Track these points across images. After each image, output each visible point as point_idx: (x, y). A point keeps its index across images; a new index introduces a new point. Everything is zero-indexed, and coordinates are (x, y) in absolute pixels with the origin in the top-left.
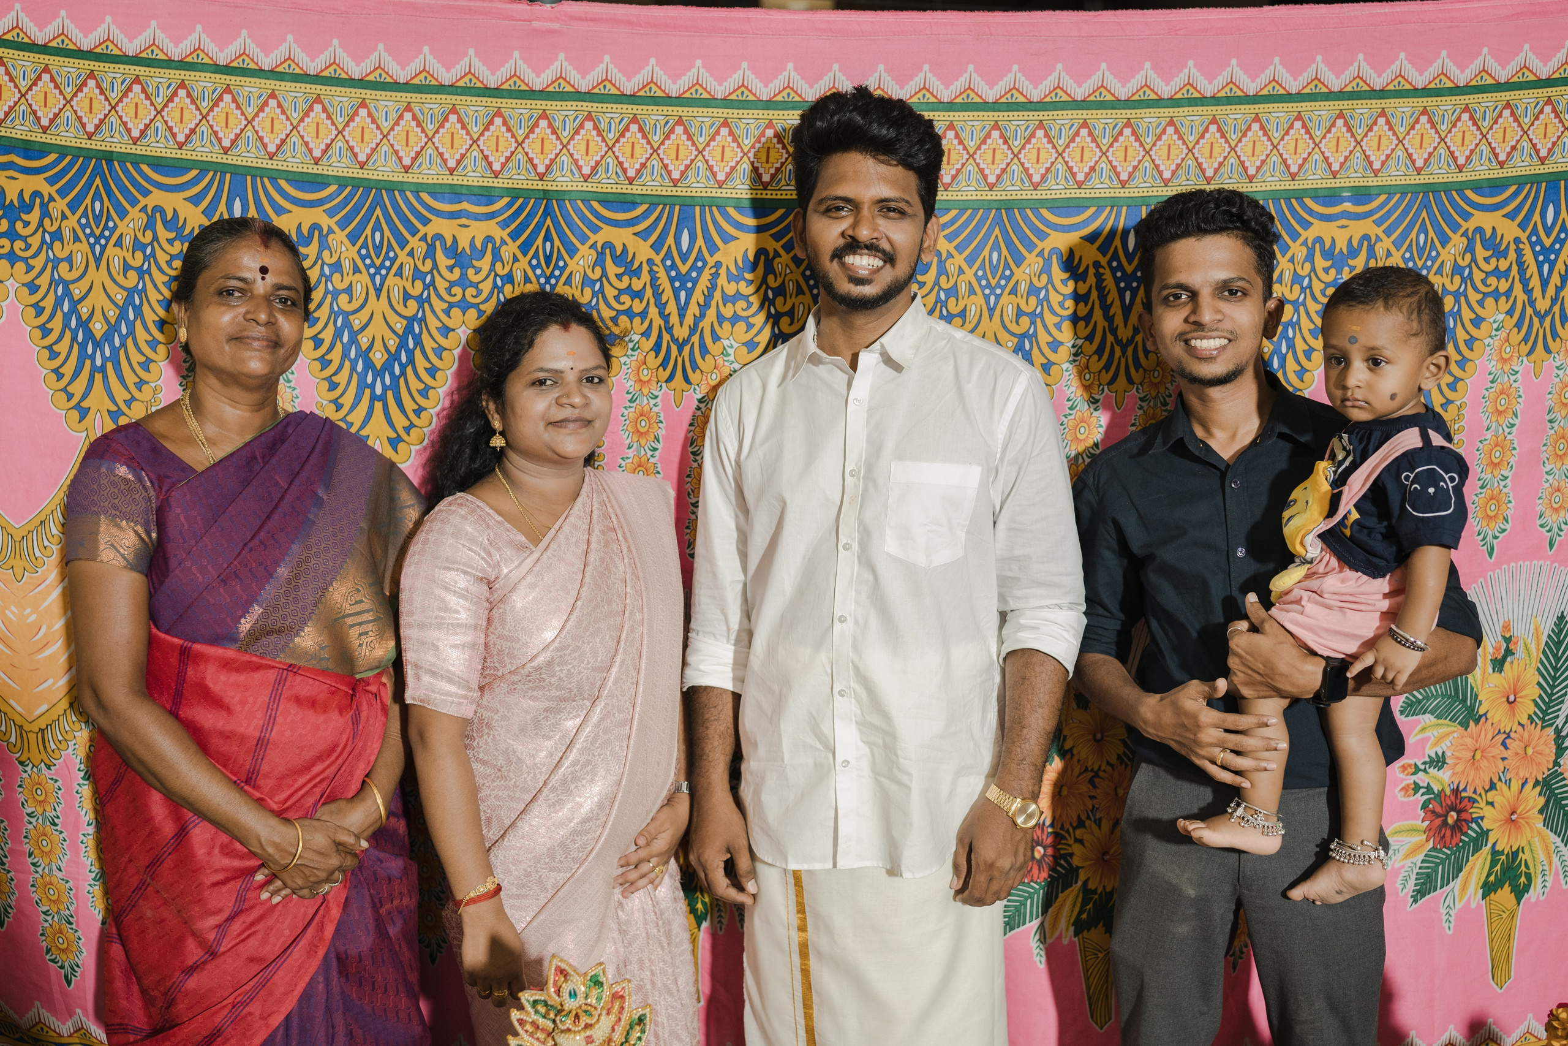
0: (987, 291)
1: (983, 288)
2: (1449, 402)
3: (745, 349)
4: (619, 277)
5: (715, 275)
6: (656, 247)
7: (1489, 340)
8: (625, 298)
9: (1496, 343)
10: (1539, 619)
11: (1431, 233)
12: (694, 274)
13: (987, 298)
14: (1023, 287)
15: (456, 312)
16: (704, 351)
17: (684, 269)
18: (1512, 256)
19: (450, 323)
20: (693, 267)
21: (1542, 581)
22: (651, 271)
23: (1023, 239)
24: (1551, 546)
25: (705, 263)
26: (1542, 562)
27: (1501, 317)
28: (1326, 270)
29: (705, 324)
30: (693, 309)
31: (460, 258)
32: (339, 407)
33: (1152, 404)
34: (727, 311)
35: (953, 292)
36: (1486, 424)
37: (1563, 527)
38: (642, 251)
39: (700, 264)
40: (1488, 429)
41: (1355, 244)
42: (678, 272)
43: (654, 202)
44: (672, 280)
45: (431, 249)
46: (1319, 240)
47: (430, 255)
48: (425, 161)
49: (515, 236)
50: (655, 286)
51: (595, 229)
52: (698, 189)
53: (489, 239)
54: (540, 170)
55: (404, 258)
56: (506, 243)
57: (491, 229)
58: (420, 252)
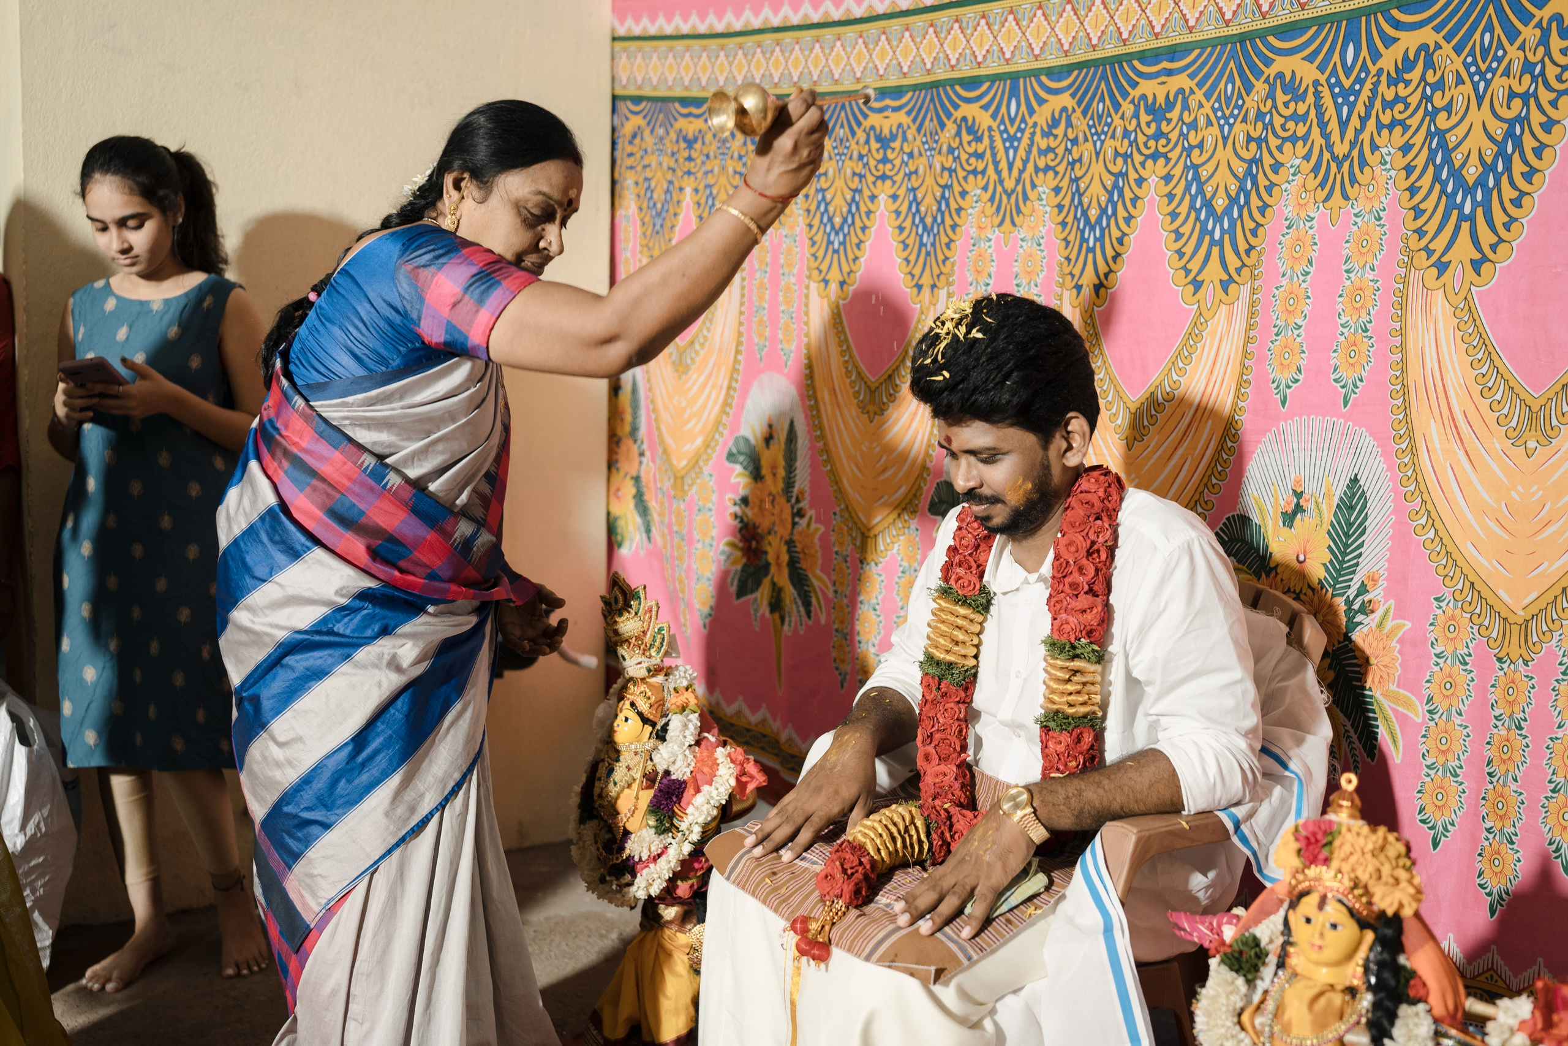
0: (1222, 122)
1: (1218, 119)
3: (1053, 194)
4: (969, 143)
5: (1033, 134)
6: (994, 116)
8: (973, 160)
12: (1019, 135)
13: (1221, 127)
14: (1252, 114)
15: (879, 183)
16: (1026, 198)
19: (876, 192)
20: (1019, 129)
22: (991, 137)
23: (1253, 67)
25: (1026, 124)
29: (1026, 176)
30: (1018, 164)
31: (884, 142)
32: (816, 258)
33: (1366, 219)
34: (1041, 164)
35: (1193, 125)
38: (984, 120)
39: (1023, 126)
42: (1008, 133)
43: (994, 78)
44: (1004, 141)
45: (868, 135)
47: (867, 142)
48: (868, 72)
49: (914, 121)
50: (992, 148)
51: (956, 107)
52: (1022, 64)
53: (900, 125)
54: (929, 66)
55: (854, 146)
56: (909, 127)
57: (902, 117)
58: (862, 140)
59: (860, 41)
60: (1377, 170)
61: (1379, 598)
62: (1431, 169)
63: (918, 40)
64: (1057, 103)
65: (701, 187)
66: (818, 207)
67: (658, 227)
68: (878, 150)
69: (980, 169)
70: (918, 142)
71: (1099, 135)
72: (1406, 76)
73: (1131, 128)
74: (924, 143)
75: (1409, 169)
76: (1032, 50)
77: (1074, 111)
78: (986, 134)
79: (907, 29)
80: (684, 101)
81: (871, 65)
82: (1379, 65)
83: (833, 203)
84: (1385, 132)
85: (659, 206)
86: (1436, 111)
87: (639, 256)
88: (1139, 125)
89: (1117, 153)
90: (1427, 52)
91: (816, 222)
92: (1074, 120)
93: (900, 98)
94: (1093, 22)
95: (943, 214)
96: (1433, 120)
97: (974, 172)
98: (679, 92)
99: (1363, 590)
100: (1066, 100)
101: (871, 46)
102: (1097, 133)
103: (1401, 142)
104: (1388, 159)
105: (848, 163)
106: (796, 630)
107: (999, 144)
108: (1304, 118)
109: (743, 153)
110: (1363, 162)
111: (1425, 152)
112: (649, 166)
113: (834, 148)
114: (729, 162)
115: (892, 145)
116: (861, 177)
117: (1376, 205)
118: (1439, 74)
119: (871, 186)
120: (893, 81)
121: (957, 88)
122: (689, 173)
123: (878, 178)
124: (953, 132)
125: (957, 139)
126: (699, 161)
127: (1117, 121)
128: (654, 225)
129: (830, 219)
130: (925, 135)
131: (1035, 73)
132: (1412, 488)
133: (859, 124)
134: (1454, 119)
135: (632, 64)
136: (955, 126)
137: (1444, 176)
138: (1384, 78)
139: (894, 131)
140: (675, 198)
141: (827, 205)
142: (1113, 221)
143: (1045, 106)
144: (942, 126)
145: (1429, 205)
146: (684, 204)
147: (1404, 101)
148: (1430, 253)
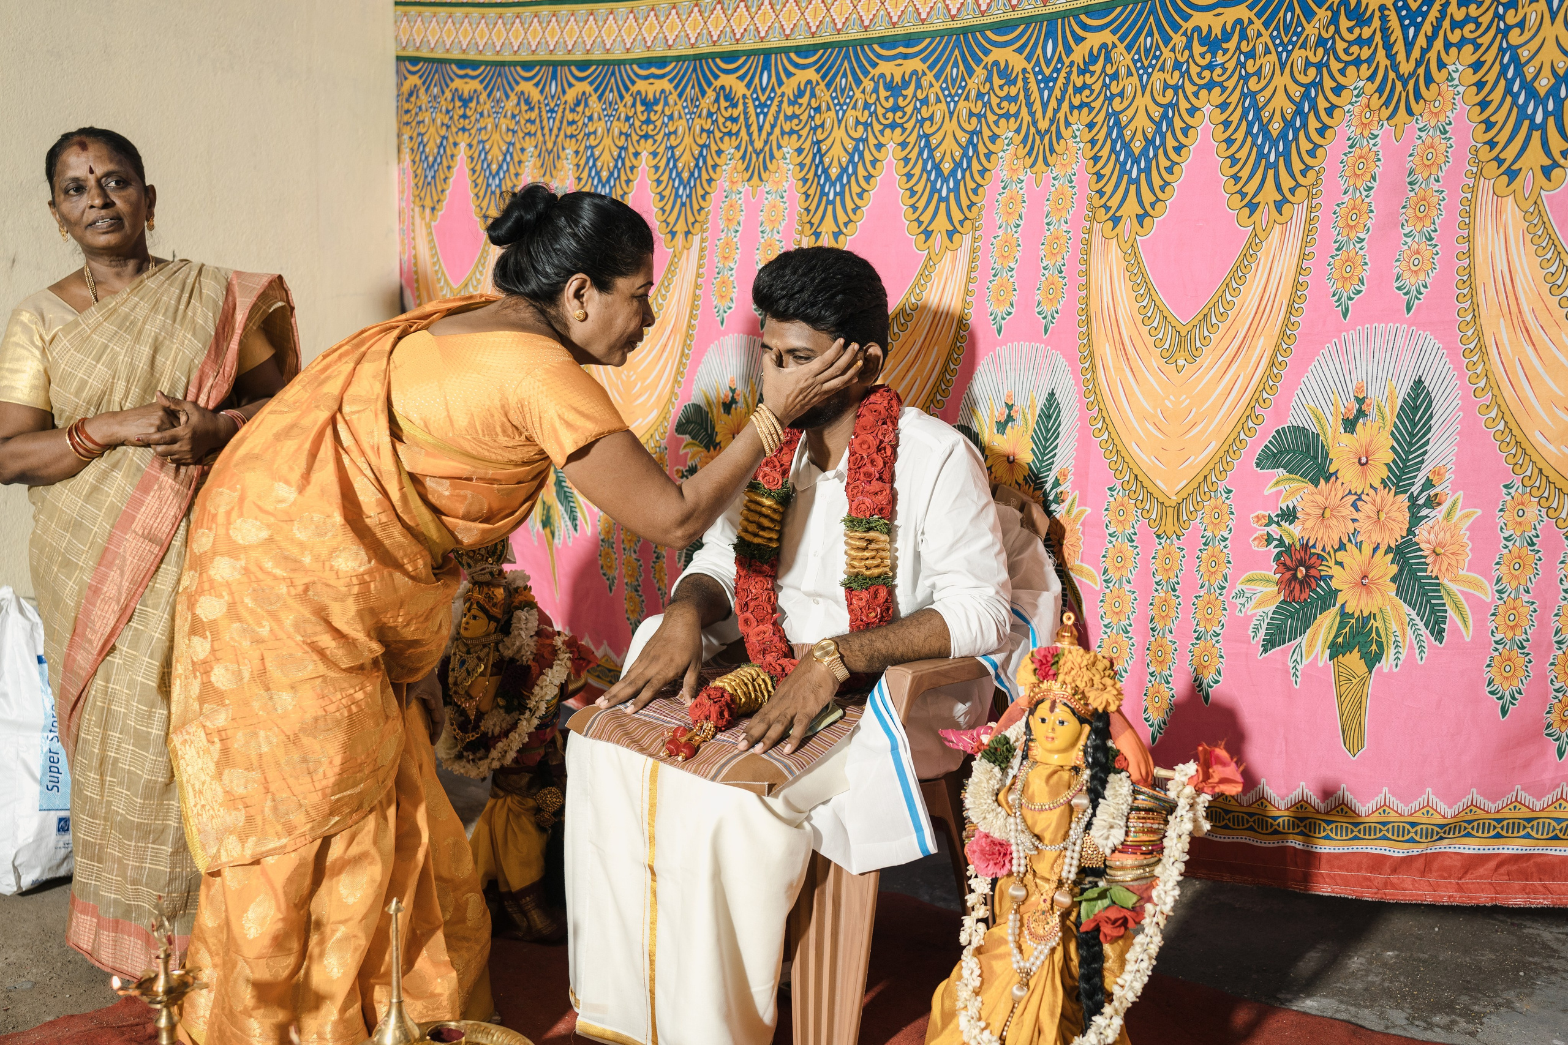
0: (949, 99)
2: (1308, 168)
3: (796, 154)
4: (726, 108)
5: (781, 102)
6: (748, 86)
7: (1350, 106)
8: (728, 124)
9: (1356, 109)
10: (1394, 382)
11: (1298, 11)
12: (769, 102)
14: (973, 94)
15: (642, 141)
16: (772, 157)
17: (763, 99)
18: (1376, 23)
19: (639, 149)
20: (769, 98)
21: (1397, 344)
22: (745, 104)
23: (974, 55)
24: (1409, 310)
25: (776, 94)
26: (1398, 325)
27: (1361, 84)
28: (1203, 56)
29: (773, 137)
30: (767, 127)
31: (648, 105)
33: (1061, 182)
34: (787, 128)
35: (925, 102)
36: (1343, 188)
37: (1422, 290)
38: (740, 89)
39: (772, 95)
40: (1345, 193)
41: (1229, 29)
42: (760, 102)
43: (749, 53)
44: (756, 107)
45: (635, 100)
46: (1198, 29)
47: (634, 105)
48: (637, 43)
49: (676, 87)
50: (746, 113)
51: (716, 77)
52: (774, 42)
53: (663, 91)
54: (693, 41)
55: (622, 109)
56: (671, 93)
57: (665, 84)
58: (629, 104)
59: (631, 16)
60: (1070, 142)
61: (1068, 489)
62: (1109, 142)
63: (684, 17)
64: (802, 76)
65: (475, 142)
66: (587, 162)
67: (429, 179)
68: (642, 112)
69: (734, 131)
70: (679, 107)
71: (841, 106)
72: (1092, 68)
73: (871, 101)
74: (684, 108)
75: (1093, 142)
76: (784, 30)
77: (818, 84)
78: (741, 101)
79: (674, 7)
80: (462, 64)
81: (640, 37)
82: (1071, 59)
83: (601, 159)
84: (1076, 112)
85: (431, 159)
86: (1113, 96)
87: (412, 206)
88: (878, 99)
89: (858, 122)
90: (1106, 49)
91: (585, 175)
92: (817, 92)
93: (665, 67)
94: (839, 10)
95: (700, 170)
96: (1110, 104)
97: (730, 134)
98: (456, 55)
99: (1057, 483)
100: (811, 74)
101: (641, 21)
102: (839, 104)
103: (1088, 120)
104: (1078, 133)
105: (615, 123)
106: (565, 543)
107: (751, 110)
108: (1013, 99)
109: (516, 112)
110: (1059, 136)
111: (1105, 129)
112: (423, 121)
113: (604, 110)
114: (502, 120)
115: (655, 108)
116: (628, 136)
117: (1069, 170)
118: (1115, 67)
119: (635, 144)
120: (659, 52)
121: (718, 60)
122: (464, 129)
123: (641, 137)
124: (713, 98)
125: (716, 105)
126: (473, 119)
127: (858, 94)
128: (426, 177)
129: (598, 173)
130: (686, 100)
131: (786, 50)
132: (1092, 399)
133: (627, 89)
134: (1126, 103)
135: (412, 28)
136: (714, 94)
137: (1118, 148)
138: (1075, 69)
139: (658, 96)
140: (449, 153)
141: (595, 160)
142: (853, 179)
143: (792, 79)
144: (703, 93)
145: (1106, 171)
146: (459, 158)
147: (1088, 86)
148: (1108, 209)
